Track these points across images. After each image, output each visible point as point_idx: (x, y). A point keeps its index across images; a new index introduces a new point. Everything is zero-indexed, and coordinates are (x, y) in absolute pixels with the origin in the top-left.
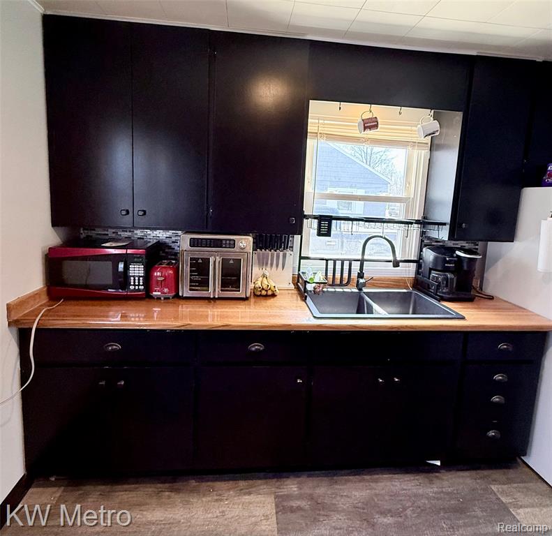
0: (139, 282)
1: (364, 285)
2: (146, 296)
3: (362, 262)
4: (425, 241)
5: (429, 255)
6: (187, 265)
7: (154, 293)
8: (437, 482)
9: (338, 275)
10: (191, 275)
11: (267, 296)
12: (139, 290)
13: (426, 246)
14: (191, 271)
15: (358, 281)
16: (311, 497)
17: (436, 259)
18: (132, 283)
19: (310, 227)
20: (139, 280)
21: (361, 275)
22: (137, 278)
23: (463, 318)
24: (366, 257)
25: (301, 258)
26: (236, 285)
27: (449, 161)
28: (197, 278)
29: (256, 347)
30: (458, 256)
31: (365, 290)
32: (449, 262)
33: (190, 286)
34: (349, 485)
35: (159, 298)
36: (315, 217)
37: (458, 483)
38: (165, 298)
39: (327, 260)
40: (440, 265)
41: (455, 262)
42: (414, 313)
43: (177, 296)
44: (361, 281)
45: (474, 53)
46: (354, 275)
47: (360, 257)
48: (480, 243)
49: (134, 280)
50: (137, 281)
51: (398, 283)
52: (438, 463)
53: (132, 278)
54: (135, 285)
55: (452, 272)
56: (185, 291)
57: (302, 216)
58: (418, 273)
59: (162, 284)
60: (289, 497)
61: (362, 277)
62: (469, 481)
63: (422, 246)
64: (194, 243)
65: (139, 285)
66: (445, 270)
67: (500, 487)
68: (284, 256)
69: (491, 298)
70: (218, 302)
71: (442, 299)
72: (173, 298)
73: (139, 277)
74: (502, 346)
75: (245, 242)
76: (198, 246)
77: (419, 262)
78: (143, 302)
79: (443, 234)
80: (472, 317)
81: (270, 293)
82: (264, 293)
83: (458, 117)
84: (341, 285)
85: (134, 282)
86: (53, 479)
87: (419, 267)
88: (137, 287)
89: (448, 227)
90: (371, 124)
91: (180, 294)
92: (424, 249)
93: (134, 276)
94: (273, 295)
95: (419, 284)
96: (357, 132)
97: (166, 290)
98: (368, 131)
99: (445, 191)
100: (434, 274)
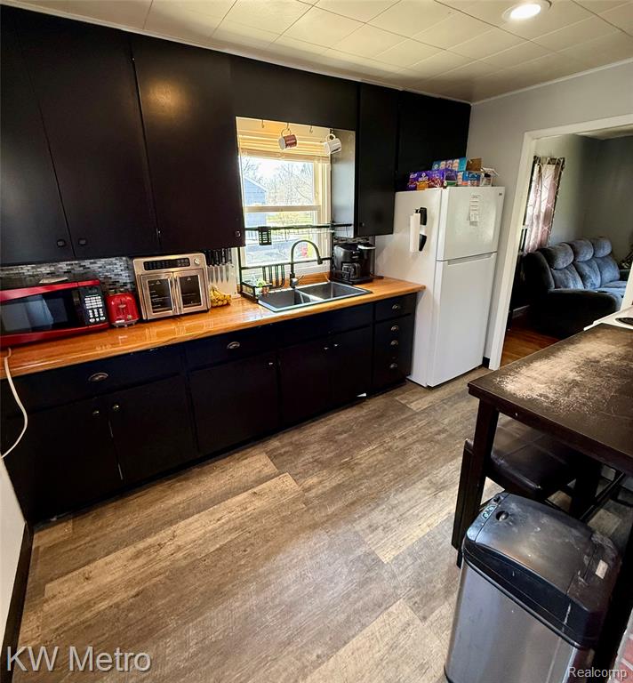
0: (99, 314)
1: (297, 284)
2: (108, 326)
3: (292, 264)
4: (335, 241)
5: (340, 252)
6: (146, 289)
7: (117, 322)
8: (365, 407)
9: (274, 279)
10: (152, 298)
11: (222, 306)
12: (100, 322)
13: (335, 245)
14: (151, 294)
15: (291, 281)
16: (291, 443)
17: (345, 254)
18: (92, 316)
19: (251, 239)
20: (98, 311)
21: (292, 276)
22: (95, 310)
23: (372, 293)
24: (295, 260)
25: (241, 269)
26: (197, 300)
27: (347, 173)
28: (158, 300)
29: (233, 345)
30: (360, 249)
31: (297, 288)
32: (354, 255)
33: (153, 308)
34: (313, 428)
35: (121, 326)
36: (256, 230)
37: (378, 403)
38: (129, 325)
39: (264, 267)
40: (349, 258)
41: (358, 254)
42: (334, 297)
43: (141, 321)
44: (294, 280)
45: (359, 80)
46: (287, 277)
47: (290, 261)
48: (370, 238)
49: (93, 312)
50: (96, 313)
51: (318, 278)
52: (365, 395)
53: (90, 311)
54: (94, 317)
55: (357, 262)
56: (149, 313)
57: (243, 230)
58: (331, 268)
59: (125, 312)
60: (276, 449)
61: (294, 277)
62: (383, 400)
63: (333, 245)
64: (148, 266)
65: (99, 317)
66: (353, 261)
67: (400, 397)
68: (227, 270)
69: (382, 278)
70: (183, 318)
71: (353, 284)
72: (136, 324)
73: (98, 308)
74: (395, 307)
75: (198, 259)
76: (153, 269)
77: (332, 259)
78: (106, 334)
79: (348, 234)
80: (377, 292)
81: (225, 302)
82: (220, 303)
83: (352, 135)
84: (277, 287)
85: (94, 315)
86: (55, 519)
87: (332, 263)
88: (98, 319)
89: (352, 227)
90: (290, 141)
91: (144, 318)
92: (335, 248)
93: (91, 309)
94: (228, 304)
95: (335, 275)
96: (278, 148)
97: (130, 316)
98: (288, 148)
99: (347, 197)
100: (345, 266)
